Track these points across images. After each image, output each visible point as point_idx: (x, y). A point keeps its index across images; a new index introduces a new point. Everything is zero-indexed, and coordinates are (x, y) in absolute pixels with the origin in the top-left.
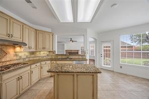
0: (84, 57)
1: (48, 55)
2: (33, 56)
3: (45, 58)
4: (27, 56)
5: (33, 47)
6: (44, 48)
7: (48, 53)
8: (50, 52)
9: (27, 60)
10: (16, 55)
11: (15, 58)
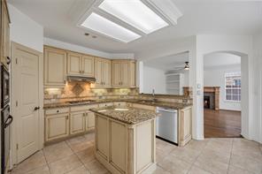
1: (129, 94)
2: (111, 94)
5: (107, 82)
6: (121, 84)
7: (129, 91)
8: (131, 89)
9: (104, 98)
10: (92, 92)
11: (91, 94)
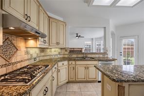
0: (106, 56)
1: (59, 54)
3: (56, 57)
4: (37, 54)
8: (61, 49)
10: (27, 53)
11: (26, 57)
